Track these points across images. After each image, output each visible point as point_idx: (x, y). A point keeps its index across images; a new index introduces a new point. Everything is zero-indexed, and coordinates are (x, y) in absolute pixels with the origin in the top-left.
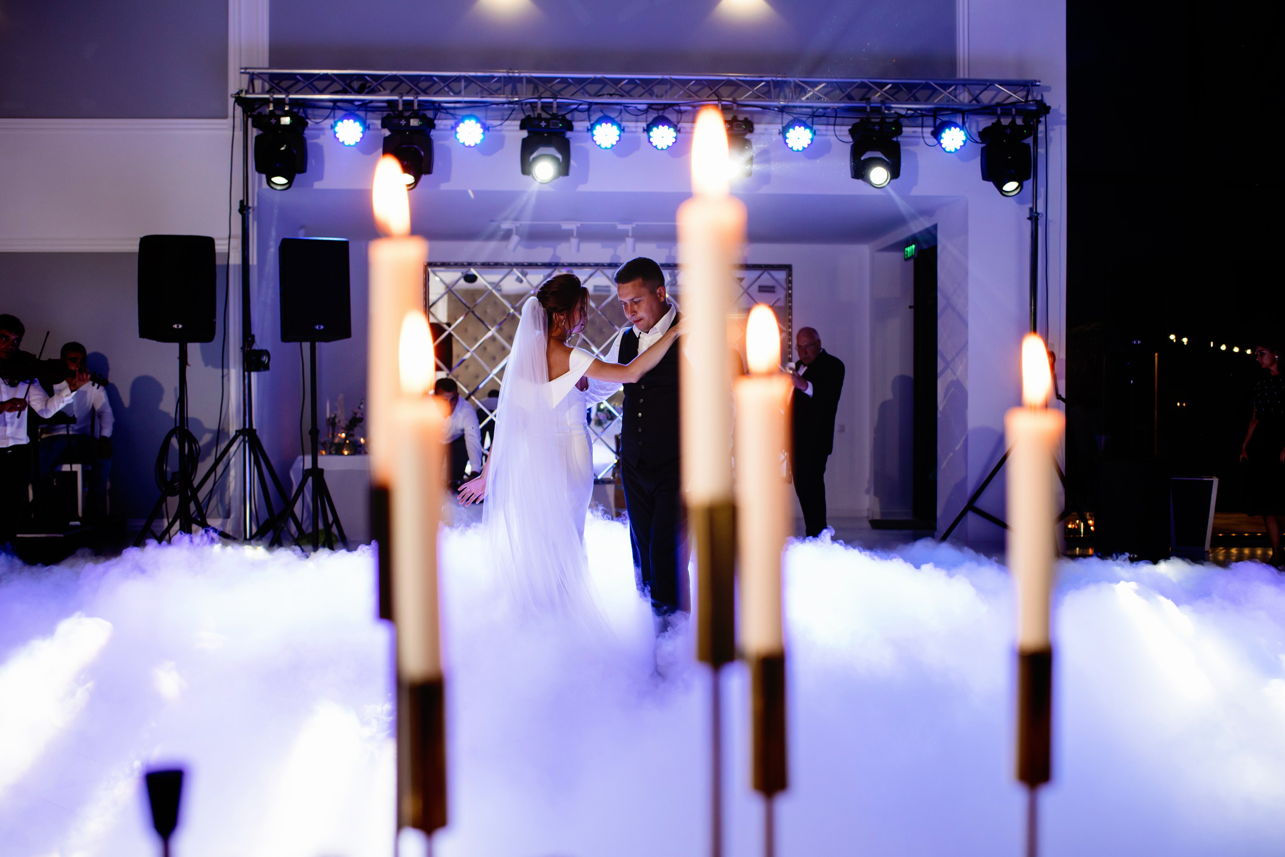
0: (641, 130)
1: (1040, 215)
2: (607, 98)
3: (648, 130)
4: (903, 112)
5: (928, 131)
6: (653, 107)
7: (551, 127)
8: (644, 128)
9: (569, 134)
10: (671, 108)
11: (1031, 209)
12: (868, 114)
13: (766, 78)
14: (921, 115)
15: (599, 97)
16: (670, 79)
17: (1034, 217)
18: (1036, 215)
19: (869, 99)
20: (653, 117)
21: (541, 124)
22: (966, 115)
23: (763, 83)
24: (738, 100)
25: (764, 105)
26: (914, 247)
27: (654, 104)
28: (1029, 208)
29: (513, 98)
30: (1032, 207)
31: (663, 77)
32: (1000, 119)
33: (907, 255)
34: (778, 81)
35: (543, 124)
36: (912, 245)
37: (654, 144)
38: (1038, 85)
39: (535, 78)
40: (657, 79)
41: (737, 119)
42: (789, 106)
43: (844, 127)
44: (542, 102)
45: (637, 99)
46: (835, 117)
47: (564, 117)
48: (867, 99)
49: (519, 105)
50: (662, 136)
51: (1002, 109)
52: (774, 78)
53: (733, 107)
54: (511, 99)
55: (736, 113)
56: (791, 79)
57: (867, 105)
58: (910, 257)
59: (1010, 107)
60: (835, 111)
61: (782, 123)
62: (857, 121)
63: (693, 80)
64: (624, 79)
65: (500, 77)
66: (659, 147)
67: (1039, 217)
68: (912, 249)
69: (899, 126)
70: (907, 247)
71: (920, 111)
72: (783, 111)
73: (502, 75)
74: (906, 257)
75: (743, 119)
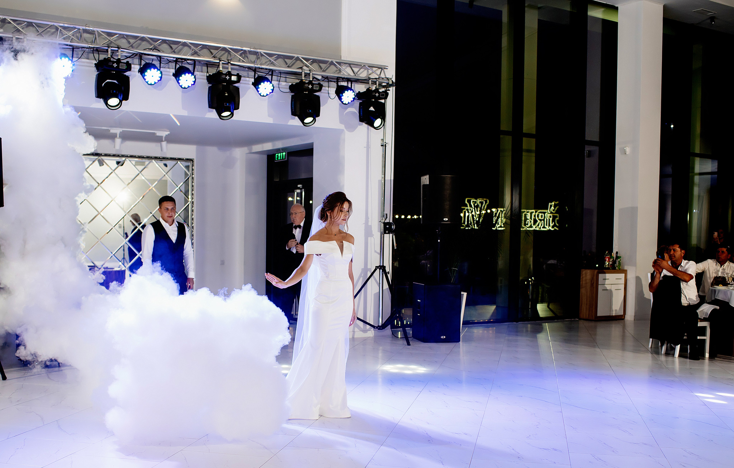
1: (388, 144)
2: (152, 52)
3: (177, 75)
4: (320, 77)
5: (332, 91)
6: (179, 60)
7: (120, 68)
8: (173, 73)
9: (127, 74)
11: (383, 140)
12: (303, 77)
13: (244, 49)
14: (328, 80)
15: (145, 50)
16: (188, 43)
17: (384, 145)
18: (385, 143)
19: (302, 68)
20: (178, 66)
21: (114, 65)
22: (353, 83)
23: (243, 51)
24: (230, 61)
25: (245, 66)
26: (284, 153)
27: (179, 58)
28: (381, 139)
29: (92, 45)
30: (383, 138)
31: (184, 41)
32: (370, 87)
33: (278, 158)
34: (251, 51)
35: (115, 65)
36: (283, 153)
37: (180, 84)
38: (387, 69)
39: (102, 32)
40: (180, 42)
41: (231, 74)
42: (259, 68)
43: (285, 83)
44: (111, 50)
45: (169, 54)
46: (280, 77)
47: (128, 62)
48: (301, 68)
49: (92, 49)
50: (186, 80)
51: (372, 81)
52: (249, 49)
53: (228, 65)
54: (90, 45)
55: (230, 69)
56: (259, 51)
57: (302, 71)
58: (281, 160)
59: (375, 80)
60: (280, 73)
61: (254, 78)
62: (298, 81)
63: (201, 45)
64: (159, 40)
65: (80, 29)
66: (183, 87)
67: (386, 145)
68: (283, 155)
69: (321, 86)
70: (278, 153)
71: (328, 78)
72: (255, 70)
73: (81, 28)
74: (276, 159)
75: (236, 74)
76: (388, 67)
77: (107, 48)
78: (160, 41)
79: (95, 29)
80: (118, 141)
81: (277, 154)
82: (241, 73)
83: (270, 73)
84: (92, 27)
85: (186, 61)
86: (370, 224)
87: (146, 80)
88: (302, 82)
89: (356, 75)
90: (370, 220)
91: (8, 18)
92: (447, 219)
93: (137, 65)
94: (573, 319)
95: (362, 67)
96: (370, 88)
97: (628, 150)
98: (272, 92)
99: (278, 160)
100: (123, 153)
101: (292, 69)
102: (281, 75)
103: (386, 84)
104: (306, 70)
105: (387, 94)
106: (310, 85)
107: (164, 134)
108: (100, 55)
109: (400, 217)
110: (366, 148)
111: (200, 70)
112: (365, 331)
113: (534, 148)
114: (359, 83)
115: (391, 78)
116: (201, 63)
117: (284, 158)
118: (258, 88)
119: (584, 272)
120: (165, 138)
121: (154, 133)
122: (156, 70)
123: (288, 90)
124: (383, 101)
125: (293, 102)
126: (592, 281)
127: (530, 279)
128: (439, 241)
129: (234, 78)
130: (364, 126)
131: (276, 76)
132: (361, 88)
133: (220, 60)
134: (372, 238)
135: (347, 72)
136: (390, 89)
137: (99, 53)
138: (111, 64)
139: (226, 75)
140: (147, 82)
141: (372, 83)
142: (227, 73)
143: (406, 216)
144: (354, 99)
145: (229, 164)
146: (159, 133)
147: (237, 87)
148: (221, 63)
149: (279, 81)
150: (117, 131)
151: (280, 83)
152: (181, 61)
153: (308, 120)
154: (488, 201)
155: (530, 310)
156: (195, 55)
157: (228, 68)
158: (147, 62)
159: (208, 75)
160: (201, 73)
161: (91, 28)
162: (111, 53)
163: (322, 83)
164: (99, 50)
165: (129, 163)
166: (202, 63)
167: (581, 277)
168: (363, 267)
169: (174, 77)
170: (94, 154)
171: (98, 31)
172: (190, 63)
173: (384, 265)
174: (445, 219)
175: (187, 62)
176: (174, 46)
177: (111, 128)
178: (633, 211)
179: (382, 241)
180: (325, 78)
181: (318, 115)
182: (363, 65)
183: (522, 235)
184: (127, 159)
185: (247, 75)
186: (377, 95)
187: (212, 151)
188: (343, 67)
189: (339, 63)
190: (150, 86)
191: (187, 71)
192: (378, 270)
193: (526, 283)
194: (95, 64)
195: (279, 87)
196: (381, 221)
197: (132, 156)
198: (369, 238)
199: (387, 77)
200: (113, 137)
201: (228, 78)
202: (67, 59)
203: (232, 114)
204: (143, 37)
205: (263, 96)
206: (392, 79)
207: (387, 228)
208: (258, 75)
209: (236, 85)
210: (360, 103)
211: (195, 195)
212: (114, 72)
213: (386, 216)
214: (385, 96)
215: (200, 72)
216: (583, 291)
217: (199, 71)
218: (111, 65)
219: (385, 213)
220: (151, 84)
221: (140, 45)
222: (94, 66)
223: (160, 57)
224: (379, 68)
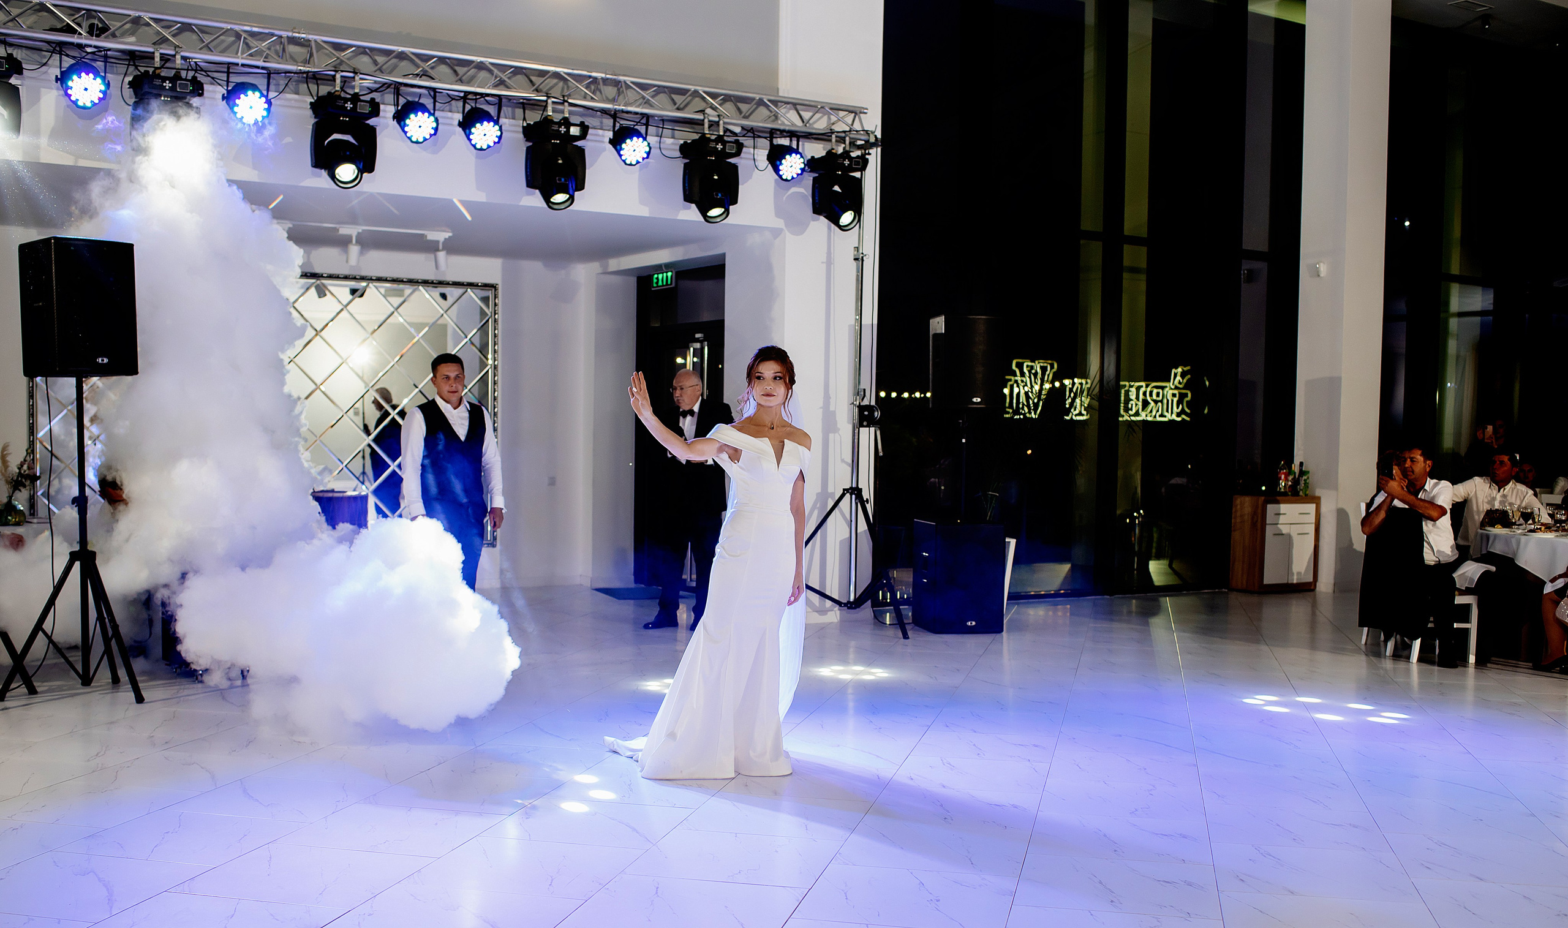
0: (456, 123)
1: (867, 256)
2: (419, 80)
3: (467, 125)
4: (738, 130)
5: (762, 155)
6: (470, 97)
7: (358, 110)
8: (459, 120)
9: (372, 122)
10: (483, 99)
11: (857, 249)
12: (705, 129)
13: (594, 74)
14: (754, 134)
15: (406, 77)
16: (487, 63)
17: (861, 258)
18: (862, 255)
19: (704, 111)
20: (468, 108)
21: (346, 105)
22: (801, 140)
23: (591, 80)
24: (568, 98)
25: (596, 107)
26: (670, 274)
27: (470, 93)
28: (855, 248)
29: (304, 67)
30: (857, 246)
31: (479, 59)
32: (834, 147)
33: (657, 283)
34: (608, 79)
35: (349, 106)
36: (667, 272)
37: (473, 142)
38: (866, 113)
39: (325, 42)
40: (472, 62)
41: (570, 122)
42: (623, 111)
43: (672, 140)
44: (342, 76)
45: (451, 84)
46: (663, 128)
47: (373, 99)
48: (702, 111)
49: (305, 75)
50: (485, 133)
51: (836, 137)
52: (603, 75)
53: (564, 106)
54: (302, 68)
55: (567, 113)
56: (622, 78)
57: (705, 117)
58: (663, 286)
59: (843, 135)
60: (663, 120)
61: (614, 131)
62: (696, 137)
63: (512, 67)
64: (432, 57)
65: (281, 37)
66: (478, 147)
67: (864, 258)
68: (667, 277)
69: (740, 147)
70: (658, 274)
71: (753, 131)
72: (614, 115)
73: (284, 34)
74: (655, 285)
75: (579, 123)
76: (867, 109)
77: (333, 73)
78: (435, 59)
79: (310, 37)
80: (354, 249)
81: (656, 276)
82: (588, 121)
83: (644, 121)
84: (304, 32)
85: (484, 97)
86: (832, 408)
87: (408, 135)
88: (703, 138)
89: (806, 126)
90: (832, 401)
91: (146, 16)
92: (979, 400)
93: (392, 105)
94: (1217, 590)
95: (817, 109)
96: (833, 149)
97: (1323, 269)
98: (647, 158)
99: (658, 286)
100: (364, 274)
101: (685, 113)
102: (663, 125)
103: (863, 142)
104: (712, 115)
105: (866, 162)
106: (720, 144)
107: (440, 236)
108: (321, 87)
109: (888, 395)
110: (825, 265)
111: (511, 116)
112: (822, 612)
113: (1143, 265)
114: (813, 140)
115: (874, 130)
116: (512, 101)
117: (669, 283)
118: (621, 149)
119: (1238, 502)
120: (443, 243)
121: (423, 235)
122: (426, 114)
123: (678, 154)
124: (857, 175)
125: (687, 177)
126: (1253, 518)
127: (1135, 514)
128: (964, 441)
129: (574, 131)
130: (822, 223)
131: (655, 128)
132: (817, 150)
133: (549, 95)
134: (837, 434)
135: (790, 119)
136: (871, 151)
137: (319, 82)
138: (340, 104)
139: (559, 124)
140: (409, 138)
141: (836, 141)
142: (561, 120)
143: (900, 394)
144: (803, 170)
145: (564, 294)
146: (432, 235)
147: (580, 147)
148: (550, 101)
149: (661, 137)
150: (352, 231)
151: (662, 141)
152: (475, 97)
153: (715, 212)
154: (1056, 366)
155: (1135, 572)
156: (502, 87)
157: (563, 112)
158: (410, 99)
159: (525, 125)
160: (511, 120)
161: (303, 36)
162: (341, 82)
163: (741, 139)
164: (318, 76)
165: (373, 292)
166: (515, 101)
167: (1234, 510)
168: (820, 491)
169: (461, 129)
170: (309, 275)
171: (315, 41)
172: (490, 101)
173: (860, 487)
174: (974, 400)
175: (486, 100)
176: (461, 70)
177: (342, 226)
178: (1333, 385)
179: (856, 441)
180: (748, 131)
181: (735, 202)
182: (819, 107)
183: (1122, 431)
184: (371, 285)
185: (599, 124)
186: (847, 162)
187: (533, 268)
188: (782, 111)
189: (775, 103)
190: (415, 145)
191: (484, 116)
192: (848, 495)
193: (1128, 521)
194: (311, 103)
195: (660, 148)
196: (853, 403)
197: (380, 279)
198: (831, 436)
199: (866, 129)
200: (343, 243)
201: (563, 129)
202: (257, 94)
203: (572, 199)
204: (402, 53)
205: (631, 165)
206: (875, 134)
207: (864, 417)
208: (621, 124)
209: (579, 143)
210: (814, 179)
211: (500, 352)
212: (347, 119)
213: (862, 393)
214: (861, 164)
215: (509, 118)
216: (1236, 536)
217: (507, 117)
218: (342, 105)
219: (862, 387)
220: (417, 142)
221: (395, 67)
222: (309, 107)
223: (434, 89)
224: (851, 112)
